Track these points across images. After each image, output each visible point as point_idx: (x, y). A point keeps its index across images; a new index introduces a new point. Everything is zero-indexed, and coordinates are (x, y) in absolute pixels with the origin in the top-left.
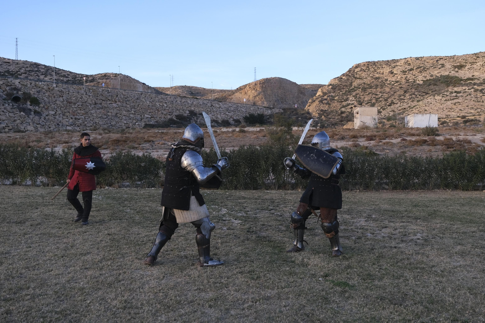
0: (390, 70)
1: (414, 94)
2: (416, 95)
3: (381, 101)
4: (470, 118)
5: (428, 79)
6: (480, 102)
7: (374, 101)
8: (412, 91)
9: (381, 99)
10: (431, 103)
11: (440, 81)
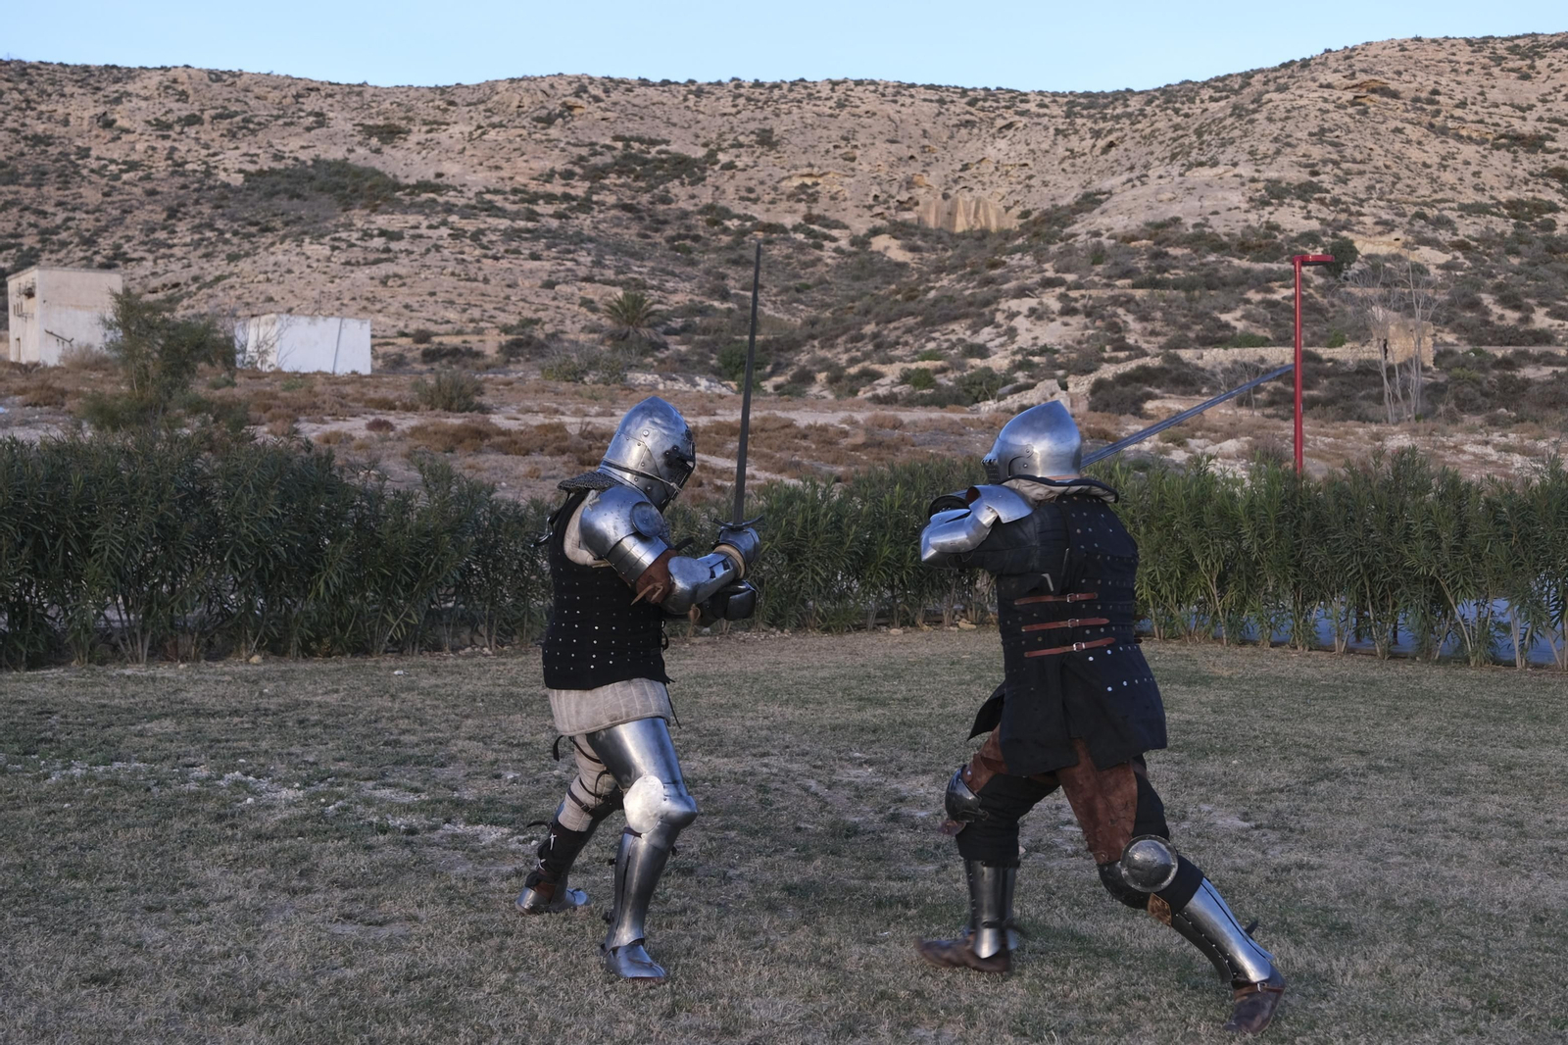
0: (100, 110)
1: (211, 227)
2: (221, 232)
3: (64, 244)
4: (446, 340)
5: (266, 168)
6: (475, 280)
7: (30, 241)
8: (200, 213)
9: (64, 235)
10: (290, 271)
11: (315, 183)
